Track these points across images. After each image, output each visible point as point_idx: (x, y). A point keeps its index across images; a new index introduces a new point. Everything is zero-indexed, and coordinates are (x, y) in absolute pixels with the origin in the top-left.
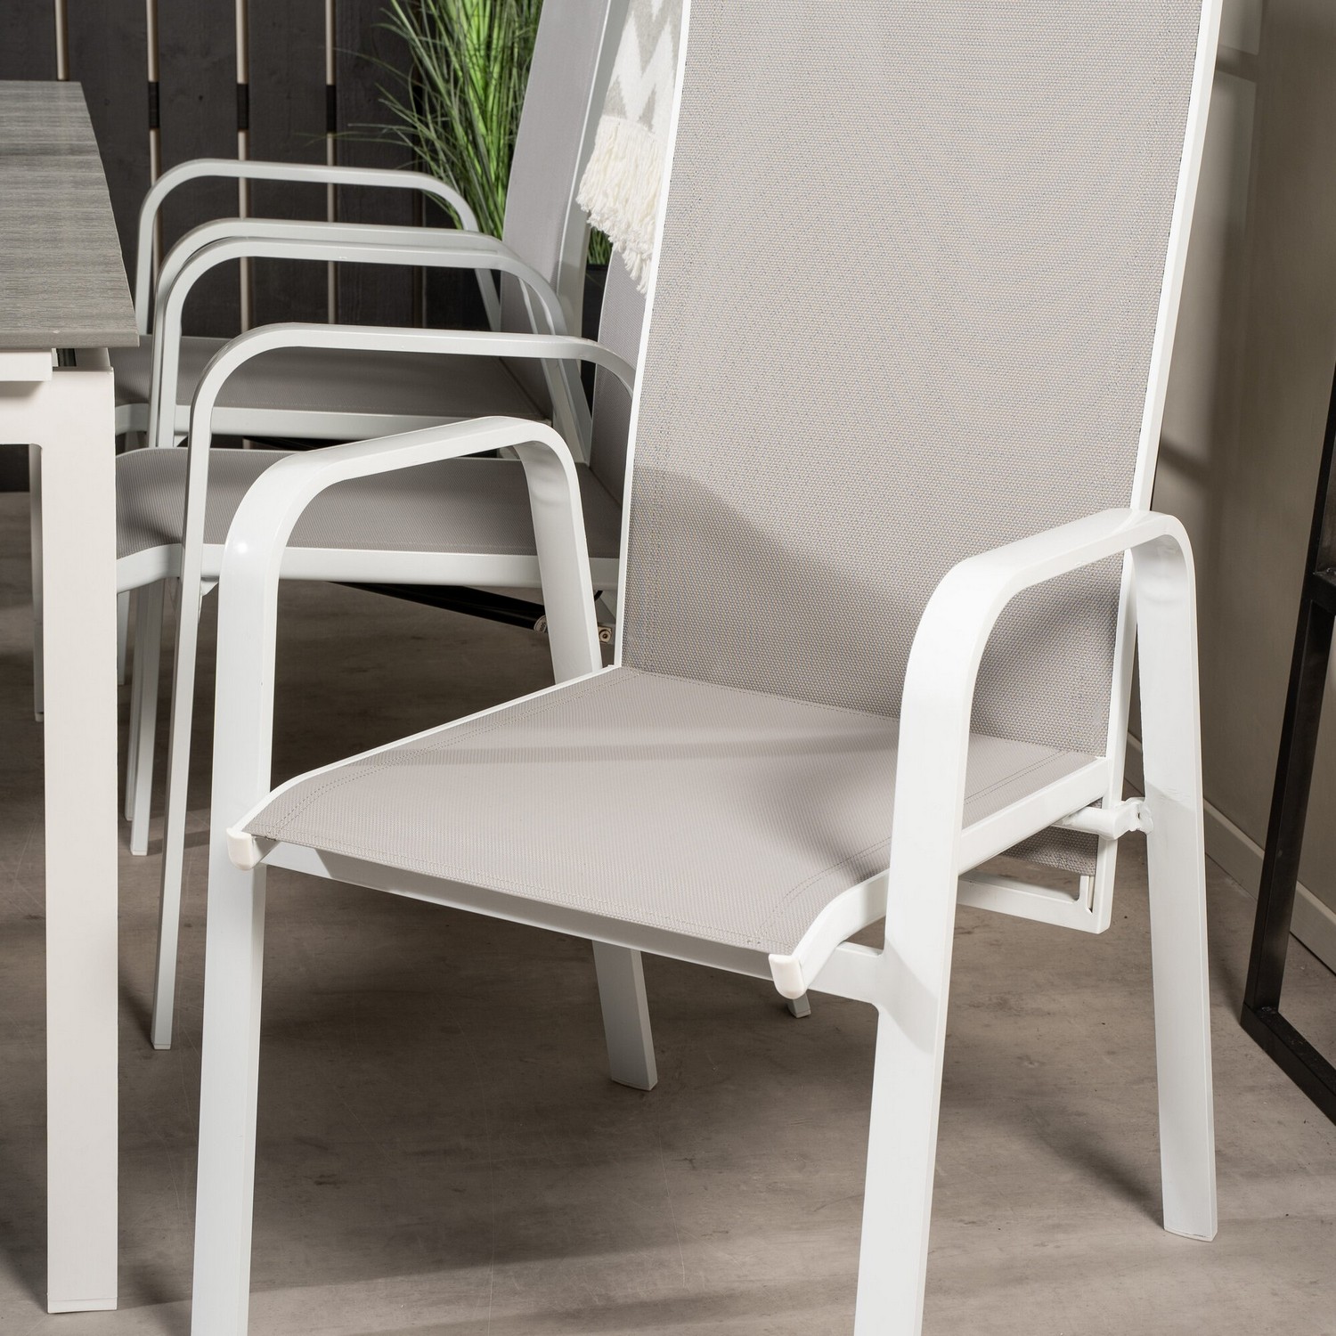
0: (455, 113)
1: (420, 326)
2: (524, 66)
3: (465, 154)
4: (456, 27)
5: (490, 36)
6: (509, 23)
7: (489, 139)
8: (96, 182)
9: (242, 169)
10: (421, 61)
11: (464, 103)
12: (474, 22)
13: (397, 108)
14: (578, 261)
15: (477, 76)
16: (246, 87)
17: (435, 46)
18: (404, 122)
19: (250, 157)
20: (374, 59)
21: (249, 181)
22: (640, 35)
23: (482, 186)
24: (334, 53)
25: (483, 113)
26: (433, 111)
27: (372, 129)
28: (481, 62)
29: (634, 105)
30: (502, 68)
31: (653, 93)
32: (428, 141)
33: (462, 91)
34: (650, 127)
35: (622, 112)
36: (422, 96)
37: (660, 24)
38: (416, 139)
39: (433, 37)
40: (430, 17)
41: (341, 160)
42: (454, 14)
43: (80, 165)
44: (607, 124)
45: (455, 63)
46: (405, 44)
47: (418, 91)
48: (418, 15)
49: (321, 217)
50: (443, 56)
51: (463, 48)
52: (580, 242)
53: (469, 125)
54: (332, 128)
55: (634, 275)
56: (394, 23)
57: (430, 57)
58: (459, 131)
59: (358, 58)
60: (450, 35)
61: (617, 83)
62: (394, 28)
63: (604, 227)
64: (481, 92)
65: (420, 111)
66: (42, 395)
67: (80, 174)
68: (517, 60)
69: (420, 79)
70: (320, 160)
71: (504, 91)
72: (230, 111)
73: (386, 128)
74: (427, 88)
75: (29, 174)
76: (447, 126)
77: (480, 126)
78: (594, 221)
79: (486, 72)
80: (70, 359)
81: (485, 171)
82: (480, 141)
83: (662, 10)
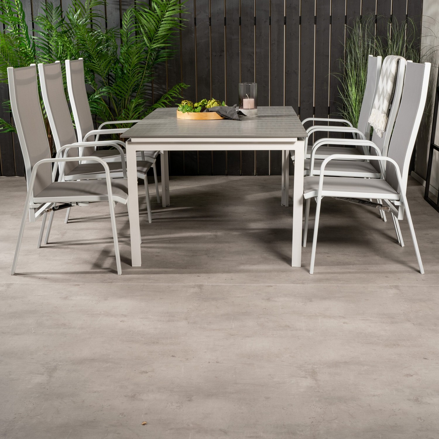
0: (350, 111)
1: (344, 138)
2: (362, 102)
3: (352, 117)
4: (351, 96)
5: (356, 98)
6: (360, 96)
7: (356, 115)
8: (298, 119)
9: (314, 119)
10: (345, 102)
11: (352, 109)
12: (354, 95)
13: (340, 110)
14: (369, 132)
15: (354, 104)
16: (315, 107)
17: (347, 100)
18: (342, 112)
19: (315, 117)
20: (337, 102)
21: (315, 121)
22: (378, 97)
23: (355, 123)
24: (330, 101)
25: (355, 110)
26: (346, 110)
27: (336, 113)
28: (355, 102)
29: (377, 107)
30: (358, 103)
31: (380, 105)
32: (345, 115)
33: (351, 107)
34: (379, 110)
35: (375, 108)
36: (345, 108)
37: (381, 95)
38: (343, 115)
39: (347, 98)
40: (346, 95)
41: (330, 118)
42: (350, 94)
43: (295, 117)
44: (373, 110)
45: (350, 102)
46: (342, 99)
47: (344, 107)
48: (344, 95)
49: (327, 125)
50: (348, 101)
51: (352, 100)
52: (369, 129)
53: (352, 113)
54: (329, 114)
55: (376, 132)
56: (340, 96)
57: (346, 101)
58: (351, 114)
59: (334, 102)
60: (350, 98)
61: (375, 104)
62: (340, 97)
63: (372, 126)
64: (355, 107)
65: (344, 110)
66: (296, 143)
67: (296, 118)
68: (361, 101)
69: (344, 105)
70: (327, 118)
71: (359, 107)
72: (312, 111)
73: (338, 113)
74: (346, 107)
75: (288, 118)
76: (349, 113)
77: (354, 113)
78: (371, 125)
79: (356, 104)
80: (299, 139)
81: (355, 120)
82: (354, 115)
83: (381, 93)
